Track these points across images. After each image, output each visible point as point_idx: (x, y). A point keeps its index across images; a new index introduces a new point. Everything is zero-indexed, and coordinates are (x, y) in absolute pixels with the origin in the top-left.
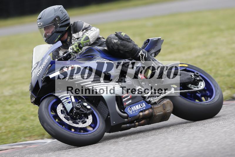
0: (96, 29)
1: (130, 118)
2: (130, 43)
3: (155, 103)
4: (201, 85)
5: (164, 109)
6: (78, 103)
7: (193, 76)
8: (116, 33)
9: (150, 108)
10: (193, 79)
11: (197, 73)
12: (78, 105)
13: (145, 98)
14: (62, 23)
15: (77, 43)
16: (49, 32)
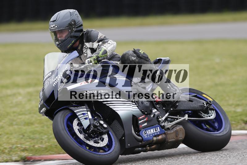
0: (113, 42)
1: (144, 141)
2: (148, 62)
5: (177, 136)
6: (94, 120)
7: (205, 104)
8: (134, 49)
9: (164, 134)
10: (206, 107)
11: (210, 102)
12: (96, 123)
13: (159, 121)
14: (77, 28)
15: (95, 57)
16: (62, 36)
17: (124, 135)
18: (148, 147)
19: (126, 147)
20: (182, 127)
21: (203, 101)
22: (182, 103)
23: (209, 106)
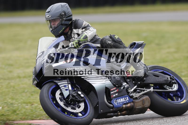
0: (93, 29)
1: (115, 108)
2: (121, 45)
3: (136, 98)
4: (175, 87)
5: (143, 104)
6: (74, 91)
7: (169, 79)
8: (110, 35)
9: (132, 102)
10: (169, 81)
11: (173, 77)
12: (74, 93)
13: (128, 93)
14: (67, 17)
15: (77, 41)
16: (55, 24)
17: (98, 104)
18: (119, 112)
19: (100, 113)
20: (148, 97)
21: (167, 76)
22: (150, 78)
23: (172, 81)
